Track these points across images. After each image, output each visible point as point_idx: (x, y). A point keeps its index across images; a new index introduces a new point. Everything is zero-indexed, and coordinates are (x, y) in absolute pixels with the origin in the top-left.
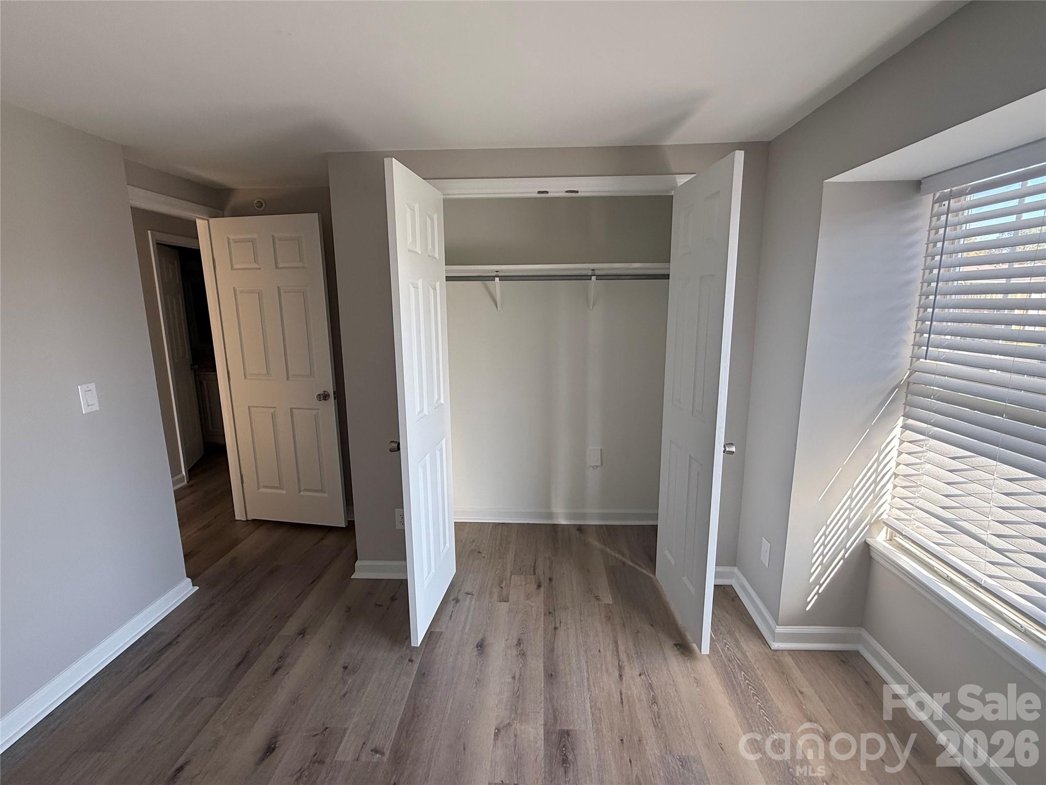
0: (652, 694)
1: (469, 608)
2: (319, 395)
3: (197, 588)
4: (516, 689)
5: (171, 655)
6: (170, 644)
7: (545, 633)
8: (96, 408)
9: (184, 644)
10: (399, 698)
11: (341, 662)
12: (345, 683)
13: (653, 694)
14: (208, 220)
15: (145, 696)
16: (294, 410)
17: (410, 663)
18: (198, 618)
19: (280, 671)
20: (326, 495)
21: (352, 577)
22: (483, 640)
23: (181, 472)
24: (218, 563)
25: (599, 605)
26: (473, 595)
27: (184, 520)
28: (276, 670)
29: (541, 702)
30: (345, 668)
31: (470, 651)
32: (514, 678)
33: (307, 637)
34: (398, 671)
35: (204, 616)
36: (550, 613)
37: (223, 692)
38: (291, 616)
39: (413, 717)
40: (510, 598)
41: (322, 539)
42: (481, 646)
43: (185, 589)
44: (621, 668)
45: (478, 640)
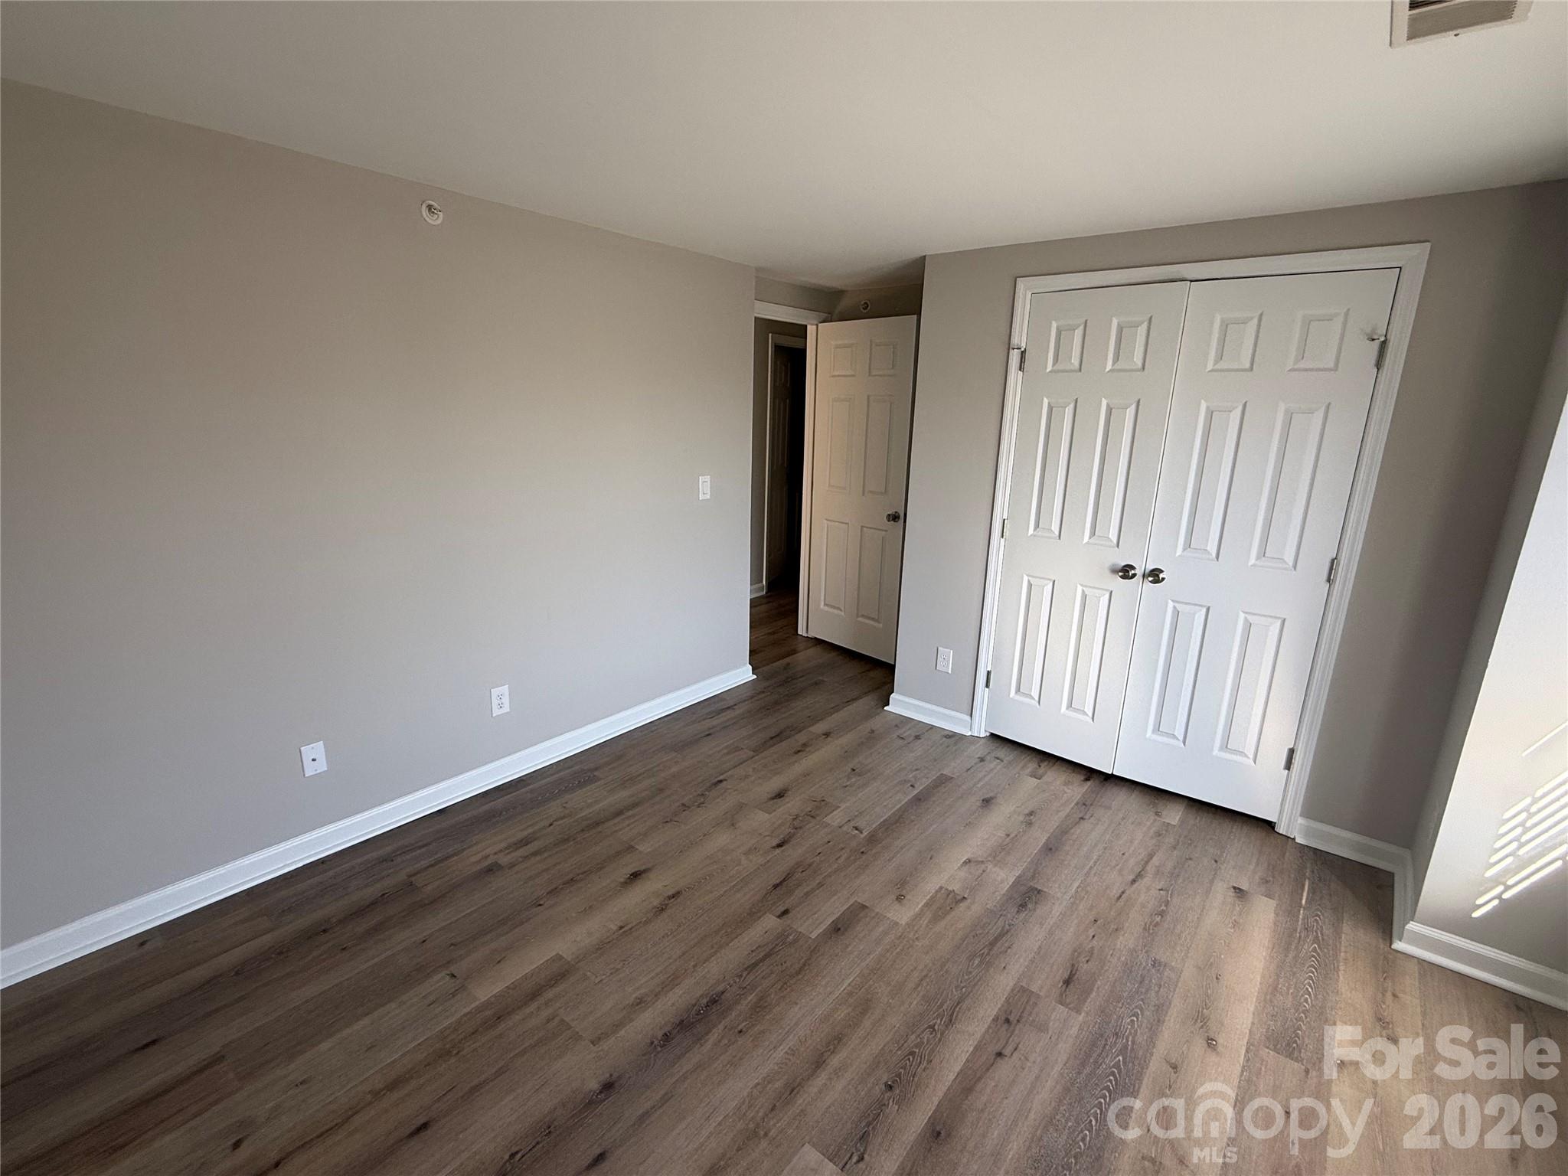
0: (1163, 908)
1: (992, 770)
2: (889, 515)
3: (755, 677)
4: (1005, 843)
5: (730, 714)
6: (729, 708)
7: (1066, 817)
8: (708, 497)
9: (738, 711)
10: (890, 806)
11: (851, 766)
12: (849, 778)
13: (1165, 908)
14: (817, 325)
15: (707, 733)
16: (865, 529)
17: (911, 788)
18: (752, 697)
19: (800, 753)
20: (881, 625)
21: (885, 708)
22: (992, 798)
23: (762, 582)
24: (774, 664)
25: (1155, 820)
26: (1002, 761)
27: (754, 625)
28: (799, 751)
29: (1025, 862)
30: (854, 770)
31: (974, 801)
32: (1008, 835)
33: (829, 739)
34: (897, 789)
35: (756, 698)
36: (1084, 804)
37: (757, 750)
38: (822, 719)
39: (896, 822)
40: (1043, 778)
41: (868, 671)
42: (987, 802)
43: (744, 674)
44: (1139, 876)
45: (988, 796)
